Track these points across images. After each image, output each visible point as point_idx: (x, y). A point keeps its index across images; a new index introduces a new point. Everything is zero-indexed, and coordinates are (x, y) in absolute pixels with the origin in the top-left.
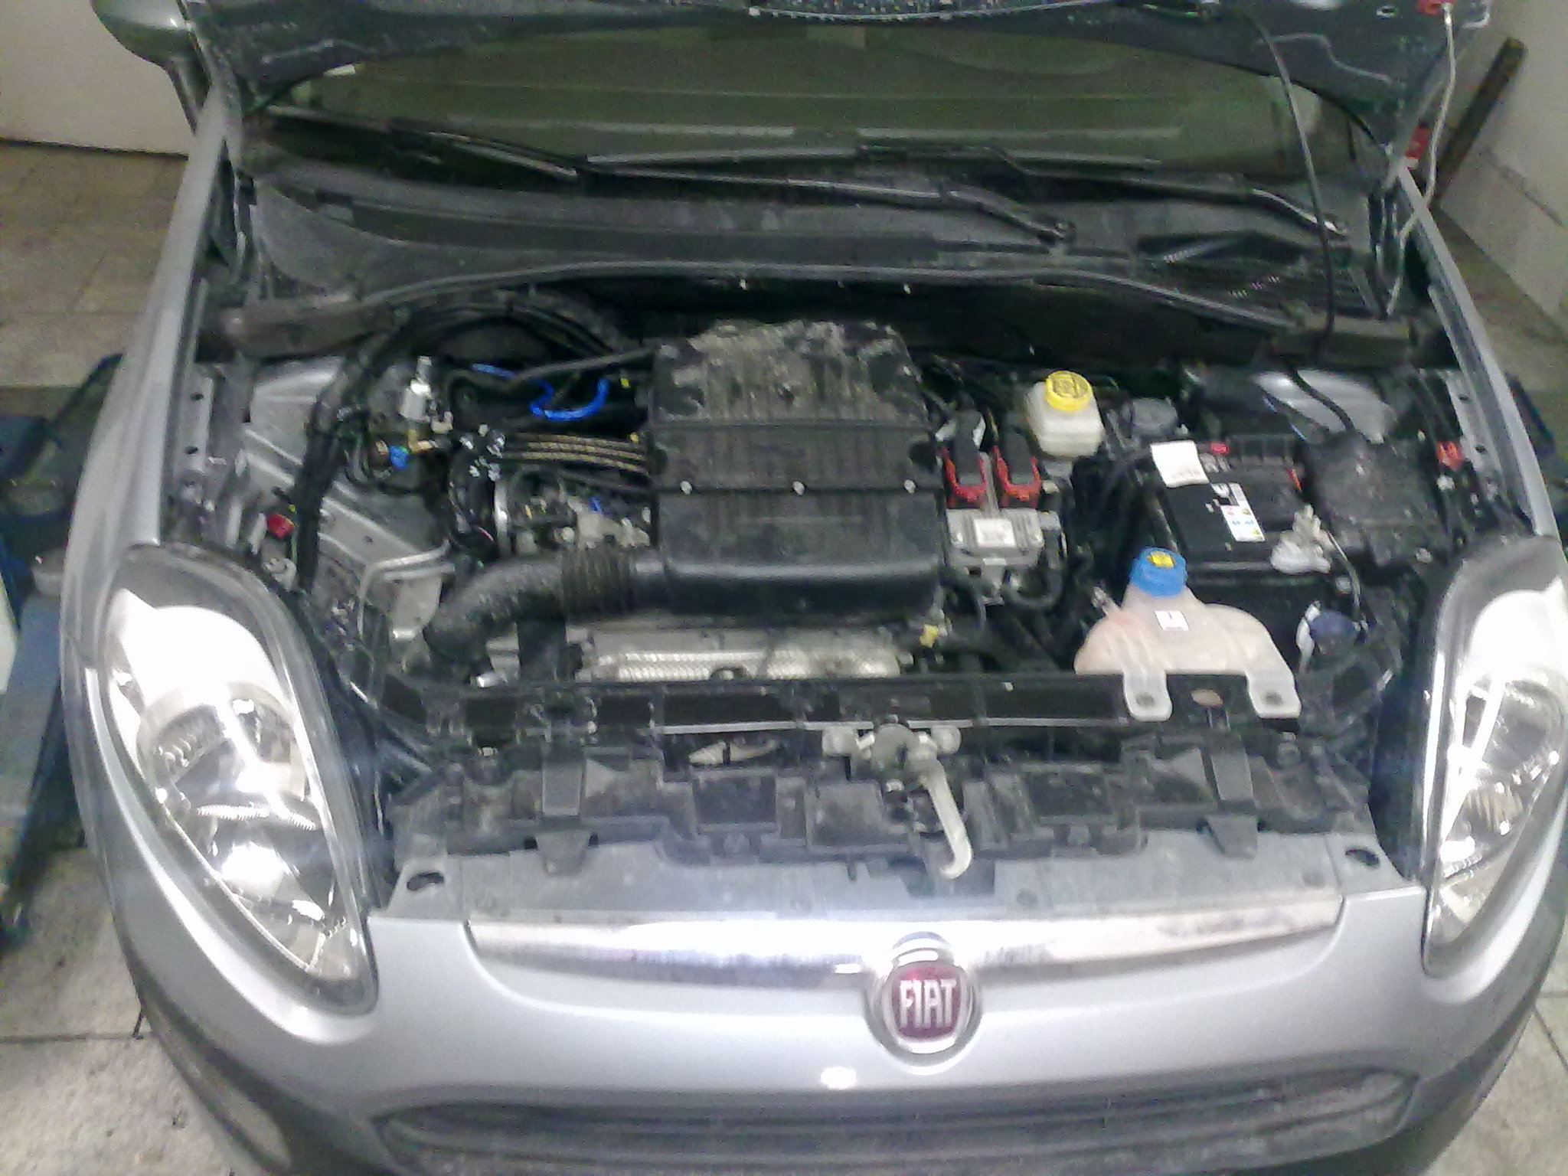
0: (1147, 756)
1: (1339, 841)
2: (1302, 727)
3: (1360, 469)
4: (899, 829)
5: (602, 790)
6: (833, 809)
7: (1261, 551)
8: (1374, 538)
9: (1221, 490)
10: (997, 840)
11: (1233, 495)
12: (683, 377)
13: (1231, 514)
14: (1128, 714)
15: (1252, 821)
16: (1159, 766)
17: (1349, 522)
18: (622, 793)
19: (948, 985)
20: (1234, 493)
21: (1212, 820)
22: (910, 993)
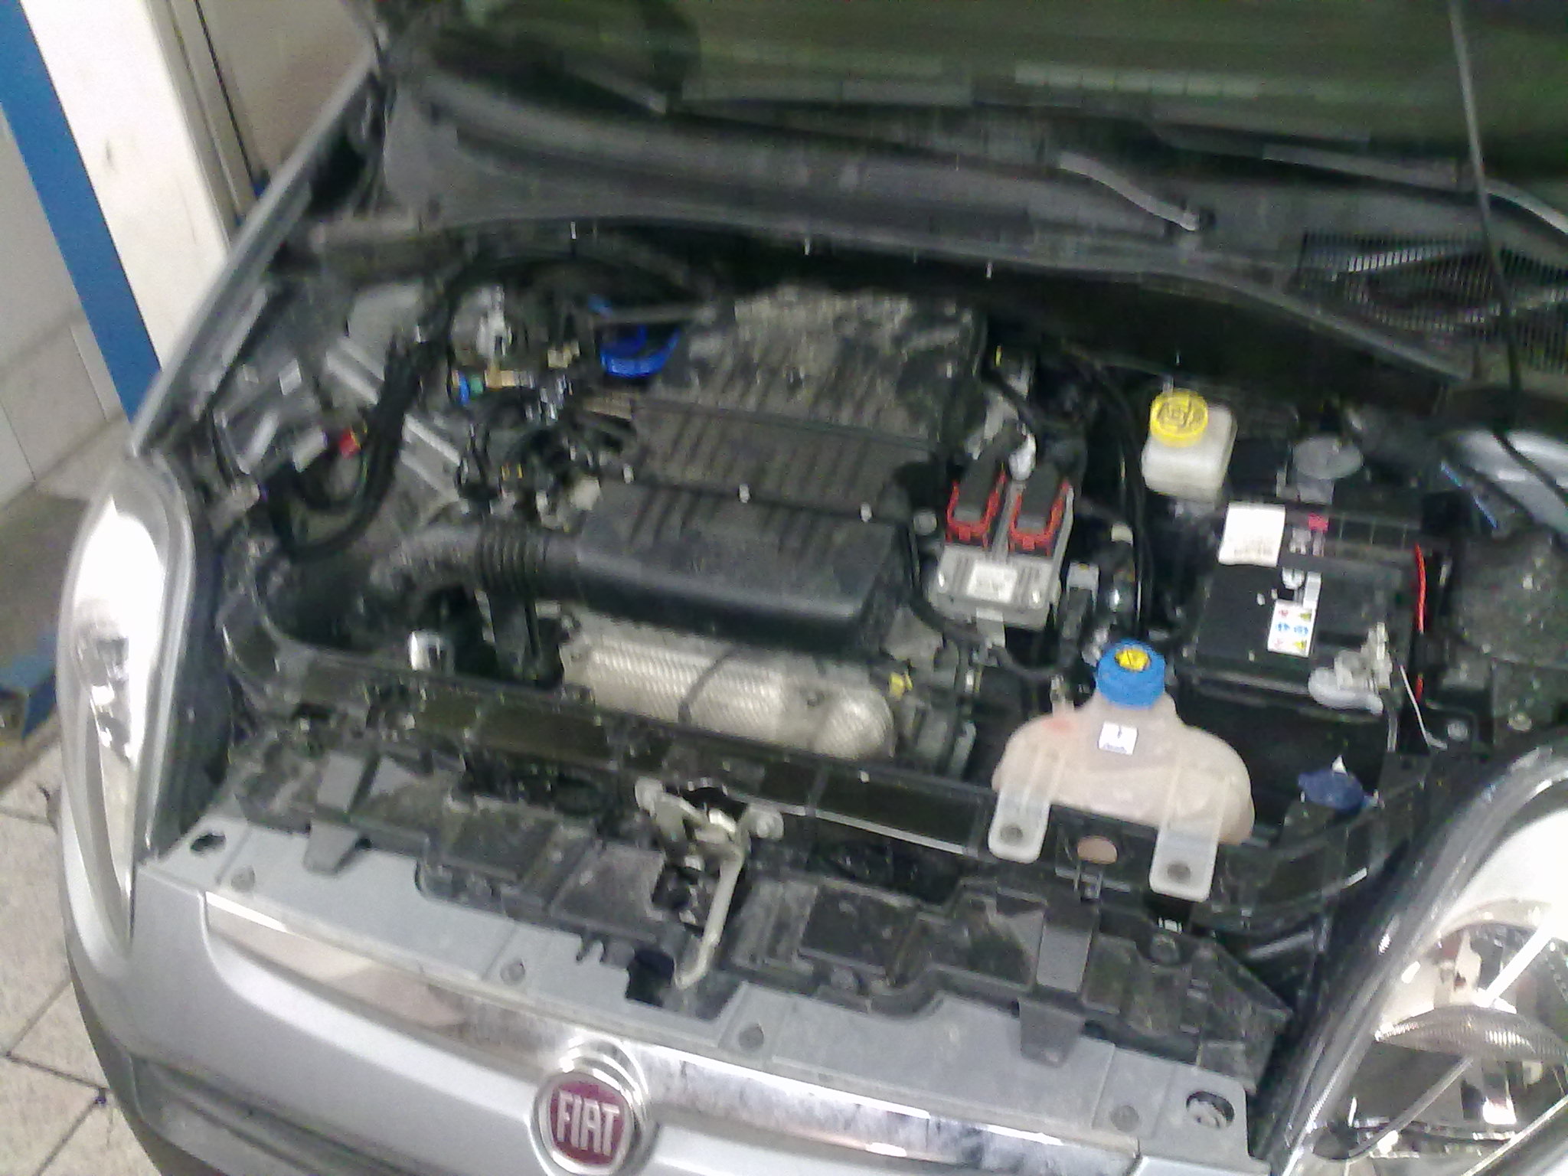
0: (990, 902)
1: (1195, 1076)
2: (1195, 917)
3: (1528, 583)
4: (657, 915)
5: (391, 791)
6: (605, 875)
7: (1297, 669)
8: (1501, 678)
9: (1291, 580)
10: (753, 959)
11: (1304, 589)
12: (704, 347)
13: (1284, 614)
14: (984, 845)
15: (1077, 1019)
16: (995, 919)
17: (1479, 650)
18: (406, 801)
19: (612, 1111)
20: (1306, 589)
21: (1024, 1003)
22: (570, 1108)
